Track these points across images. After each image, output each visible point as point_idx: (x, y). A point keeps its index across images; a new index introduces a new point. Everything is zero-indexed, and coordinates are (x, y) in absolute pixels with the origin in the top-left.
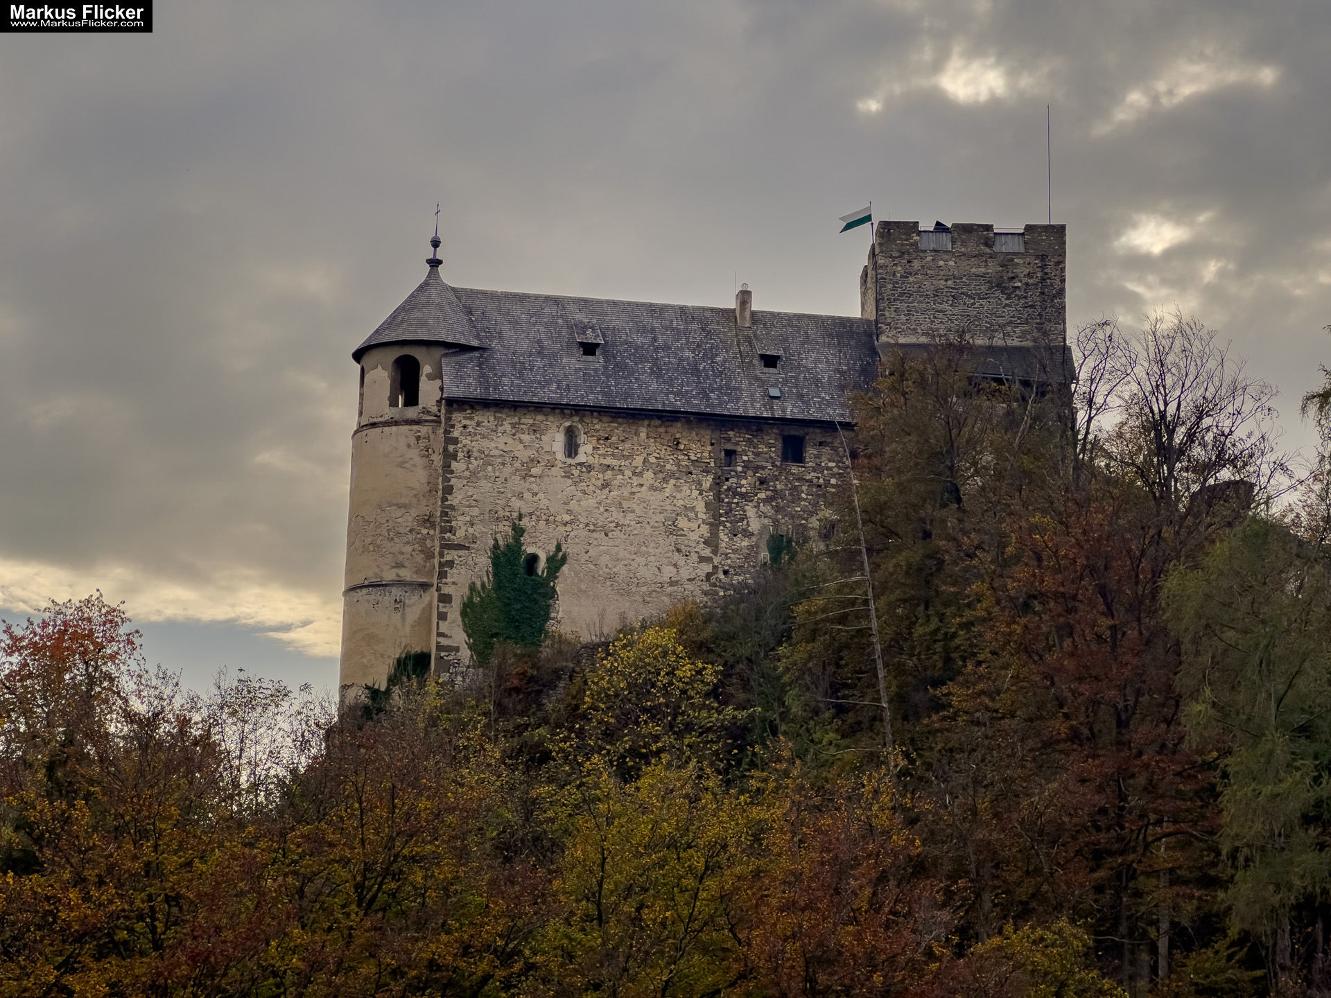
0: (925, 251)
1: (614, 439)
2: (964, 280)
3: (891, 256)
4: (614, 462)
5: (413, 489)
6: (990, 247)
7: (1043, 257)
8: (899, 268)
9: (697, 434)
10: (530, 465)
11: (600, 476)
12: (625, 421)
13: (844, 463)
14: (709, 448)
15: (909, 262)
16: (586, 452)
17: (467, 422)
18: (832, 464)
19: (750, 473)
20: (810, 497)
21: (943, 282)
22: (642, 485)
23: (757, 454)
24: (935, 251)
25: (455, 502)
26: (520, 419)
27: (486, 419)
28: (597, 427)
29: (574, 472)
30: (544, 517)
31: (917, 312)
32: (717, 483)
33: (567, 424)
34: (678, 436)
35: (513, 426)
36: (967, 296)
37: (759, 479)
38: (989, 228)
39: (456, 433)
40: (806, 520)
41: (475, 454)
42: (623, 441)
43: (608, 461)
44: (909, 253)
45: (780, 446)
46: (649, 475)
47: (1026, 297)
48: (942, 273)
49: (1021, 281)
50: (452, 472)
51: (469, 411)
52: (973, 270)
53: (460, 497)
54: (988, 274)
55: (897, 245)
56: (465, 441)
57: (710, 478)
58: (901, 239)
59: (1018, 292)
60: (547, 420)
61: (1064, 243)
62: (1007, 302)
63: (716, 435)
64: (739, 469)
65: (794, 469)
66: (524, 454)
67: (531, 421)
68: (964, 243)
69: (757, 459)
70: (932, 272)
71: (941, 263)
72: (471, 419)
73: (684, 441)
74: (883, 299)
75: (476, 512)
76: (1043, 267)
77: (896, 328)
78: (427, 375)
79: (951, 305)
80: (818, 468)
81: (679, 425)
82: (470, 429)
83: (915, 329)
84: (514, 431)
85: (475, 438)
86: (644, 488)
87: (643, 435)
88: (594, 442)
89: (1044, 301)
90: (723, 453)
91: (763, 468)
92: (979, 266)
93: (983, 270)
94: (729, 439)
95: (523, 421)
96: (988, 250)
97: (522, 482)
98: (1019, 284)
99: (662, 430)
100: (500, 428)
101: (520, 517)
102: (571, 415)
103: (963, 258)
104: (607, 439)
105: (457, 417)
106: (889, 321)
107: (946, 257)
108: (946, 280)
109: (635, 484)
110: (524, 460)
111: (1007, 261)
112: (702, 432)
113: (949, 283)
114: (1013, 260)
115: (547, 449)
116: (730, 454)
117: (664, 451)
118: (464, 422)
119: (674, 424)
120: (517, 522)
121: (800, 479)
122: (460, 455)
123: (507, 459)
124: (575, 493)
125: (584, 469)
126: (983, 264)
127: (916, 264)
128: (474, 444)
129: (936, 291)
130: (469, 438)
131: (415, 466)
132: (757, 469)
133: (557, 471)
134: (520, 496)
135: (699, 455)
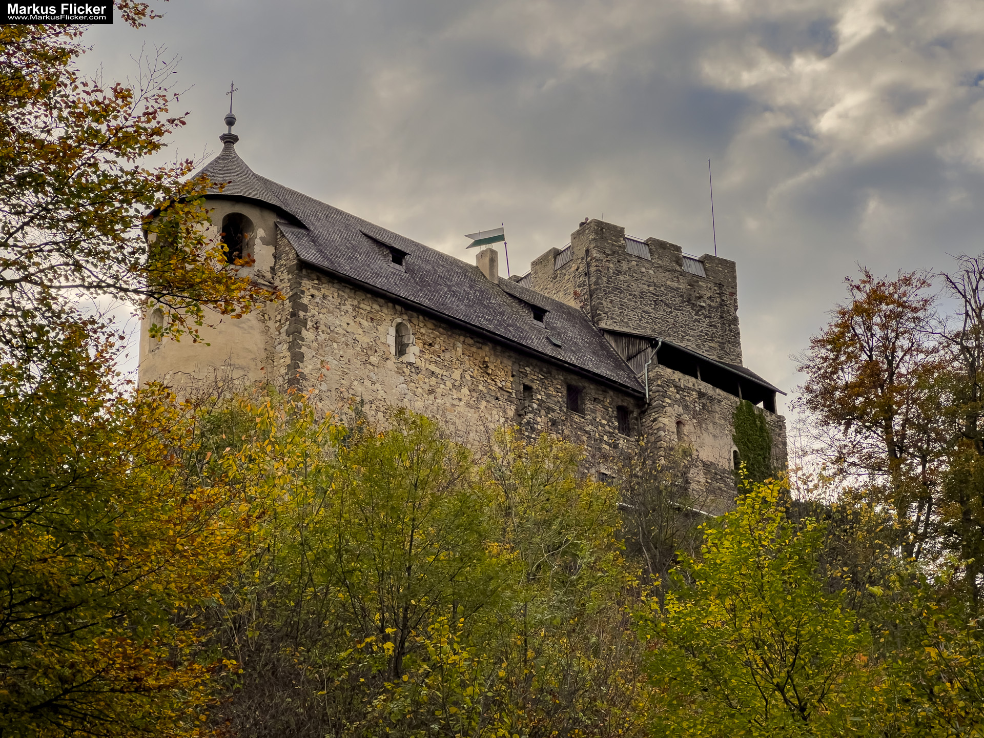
0: (631, 255)
1: (437, 346)
2: (662, 289)
3: (604, 253)
4: (438, 371)
5: (250, 351)
6: (681, 266)
7: (720, 286)
8: (612, 265)
9: (501, 363)
10: (369, 353)
11: (427, 380)
12: (445, 332)
13: (613, 423)
14: (511, 379)
15: (619, 262)
16: (413, 353)
17: (315, 292)
18: (605, 422)
19: (543, 412)
20: (589, 449)
21: (645, 286)
22: (460, 400)
23: (549, 396)
24: (639, 257)
25: (306, 371)
26: (359, 303)
27: (330, 292)
28: (423, 330)
29: (405, 370)
30: (382, 409)
31: (628, 309)
32: (519, 415)
33: (399, 320)
34: (487, 359)
35: (355, 308)
36: (666, 304)
37: (551, 420)
38: (678, 249)
39: (305, 300)
40: (588, 469)
41: (322, 327)
42: (443, 351)
43: (433, 367)
44: (618, 254)
45: (565, 392)
46: (465, 391)
47: (710, 317)
48: (645, 279)
49: (704, 302)
50: (303, 340)
51: (316, 282)
52: (669, 283)
53: (310, 367)
54: (680, 289)
55: (608, 243)
56: (313, 311)
57: (513, 407)
58: (611, 239)
59: (703, 311)
60: (381, 311)
61: (735, 278)
62: (697, 317)
63: (516, 367)
64: (535, 406)
65: (576, 418)
66: (365, 340)
67: (369, 308)
68: (661, 257)
69: (549, 400)
70: (636, 276)
71: (643, 270)
72: (319, 290)
73: (491, 366)
74: (600, 289)
75: (324, 387)
76: (721, 294)
77: (612, 318)
78: (261, 238)
79: (654, 309)
80: (593, 422)
81: (487, 349)
82: (317, 300)
83: (627, 323)
84: (354, 314)
85: (322, 311)
86: (462, 403)
87: (460, 350)
88: (421, 345)
89: (724, 324)
90: (522, 387)
91: (554, 411)
92: (673, 281)
93: (676, 285)
94: (526, 375)
95: (362, 306)
96: (678, 268)
97: (362, 367)
98: (704, 305)
99: (474, 349)
100: (343, 307)
101: (362, 402)
102: (401, 314)
103: (660, 269)
104: (430, 345)
105: (306, 284)
106: (606, 310)
107: (647, 265)
108: (649, 286)
109: (455, 397)
110: (364, 346)
111: (693, 282)
112: (505, 361)
113: (651, 288)
114: (698, 282)
115: (383, 340)
116: (527, 388)
117: (476, 371)
118: (313, 291)
119: (483, 347)
120: (359, 407)
121: (581, 429)
122: (310, 324)
123: (349, 340)
124: (407, 391)
125: (413, 370)
126: (675, 279)
127: (625, 266)
128: (321, 316)
129: (642, 293)
130: (317, 309)
131: (252, 327)
132: (549, 410)
133: (390, 364)
134: (361, 381)
135: (503, 383)
